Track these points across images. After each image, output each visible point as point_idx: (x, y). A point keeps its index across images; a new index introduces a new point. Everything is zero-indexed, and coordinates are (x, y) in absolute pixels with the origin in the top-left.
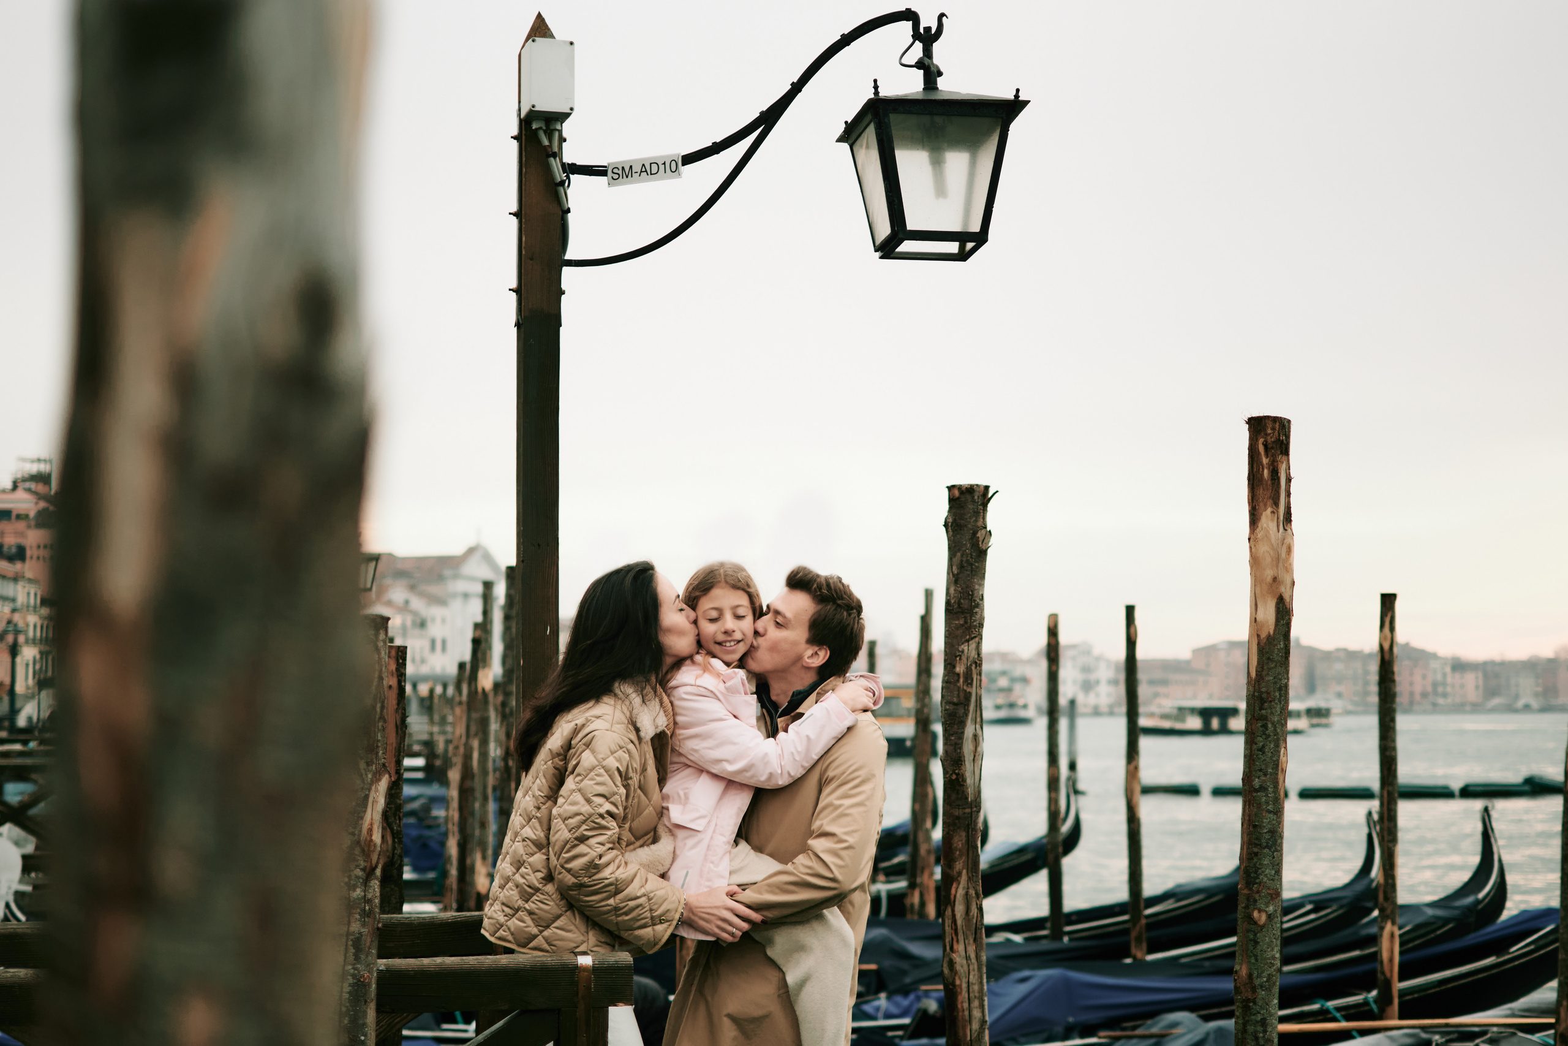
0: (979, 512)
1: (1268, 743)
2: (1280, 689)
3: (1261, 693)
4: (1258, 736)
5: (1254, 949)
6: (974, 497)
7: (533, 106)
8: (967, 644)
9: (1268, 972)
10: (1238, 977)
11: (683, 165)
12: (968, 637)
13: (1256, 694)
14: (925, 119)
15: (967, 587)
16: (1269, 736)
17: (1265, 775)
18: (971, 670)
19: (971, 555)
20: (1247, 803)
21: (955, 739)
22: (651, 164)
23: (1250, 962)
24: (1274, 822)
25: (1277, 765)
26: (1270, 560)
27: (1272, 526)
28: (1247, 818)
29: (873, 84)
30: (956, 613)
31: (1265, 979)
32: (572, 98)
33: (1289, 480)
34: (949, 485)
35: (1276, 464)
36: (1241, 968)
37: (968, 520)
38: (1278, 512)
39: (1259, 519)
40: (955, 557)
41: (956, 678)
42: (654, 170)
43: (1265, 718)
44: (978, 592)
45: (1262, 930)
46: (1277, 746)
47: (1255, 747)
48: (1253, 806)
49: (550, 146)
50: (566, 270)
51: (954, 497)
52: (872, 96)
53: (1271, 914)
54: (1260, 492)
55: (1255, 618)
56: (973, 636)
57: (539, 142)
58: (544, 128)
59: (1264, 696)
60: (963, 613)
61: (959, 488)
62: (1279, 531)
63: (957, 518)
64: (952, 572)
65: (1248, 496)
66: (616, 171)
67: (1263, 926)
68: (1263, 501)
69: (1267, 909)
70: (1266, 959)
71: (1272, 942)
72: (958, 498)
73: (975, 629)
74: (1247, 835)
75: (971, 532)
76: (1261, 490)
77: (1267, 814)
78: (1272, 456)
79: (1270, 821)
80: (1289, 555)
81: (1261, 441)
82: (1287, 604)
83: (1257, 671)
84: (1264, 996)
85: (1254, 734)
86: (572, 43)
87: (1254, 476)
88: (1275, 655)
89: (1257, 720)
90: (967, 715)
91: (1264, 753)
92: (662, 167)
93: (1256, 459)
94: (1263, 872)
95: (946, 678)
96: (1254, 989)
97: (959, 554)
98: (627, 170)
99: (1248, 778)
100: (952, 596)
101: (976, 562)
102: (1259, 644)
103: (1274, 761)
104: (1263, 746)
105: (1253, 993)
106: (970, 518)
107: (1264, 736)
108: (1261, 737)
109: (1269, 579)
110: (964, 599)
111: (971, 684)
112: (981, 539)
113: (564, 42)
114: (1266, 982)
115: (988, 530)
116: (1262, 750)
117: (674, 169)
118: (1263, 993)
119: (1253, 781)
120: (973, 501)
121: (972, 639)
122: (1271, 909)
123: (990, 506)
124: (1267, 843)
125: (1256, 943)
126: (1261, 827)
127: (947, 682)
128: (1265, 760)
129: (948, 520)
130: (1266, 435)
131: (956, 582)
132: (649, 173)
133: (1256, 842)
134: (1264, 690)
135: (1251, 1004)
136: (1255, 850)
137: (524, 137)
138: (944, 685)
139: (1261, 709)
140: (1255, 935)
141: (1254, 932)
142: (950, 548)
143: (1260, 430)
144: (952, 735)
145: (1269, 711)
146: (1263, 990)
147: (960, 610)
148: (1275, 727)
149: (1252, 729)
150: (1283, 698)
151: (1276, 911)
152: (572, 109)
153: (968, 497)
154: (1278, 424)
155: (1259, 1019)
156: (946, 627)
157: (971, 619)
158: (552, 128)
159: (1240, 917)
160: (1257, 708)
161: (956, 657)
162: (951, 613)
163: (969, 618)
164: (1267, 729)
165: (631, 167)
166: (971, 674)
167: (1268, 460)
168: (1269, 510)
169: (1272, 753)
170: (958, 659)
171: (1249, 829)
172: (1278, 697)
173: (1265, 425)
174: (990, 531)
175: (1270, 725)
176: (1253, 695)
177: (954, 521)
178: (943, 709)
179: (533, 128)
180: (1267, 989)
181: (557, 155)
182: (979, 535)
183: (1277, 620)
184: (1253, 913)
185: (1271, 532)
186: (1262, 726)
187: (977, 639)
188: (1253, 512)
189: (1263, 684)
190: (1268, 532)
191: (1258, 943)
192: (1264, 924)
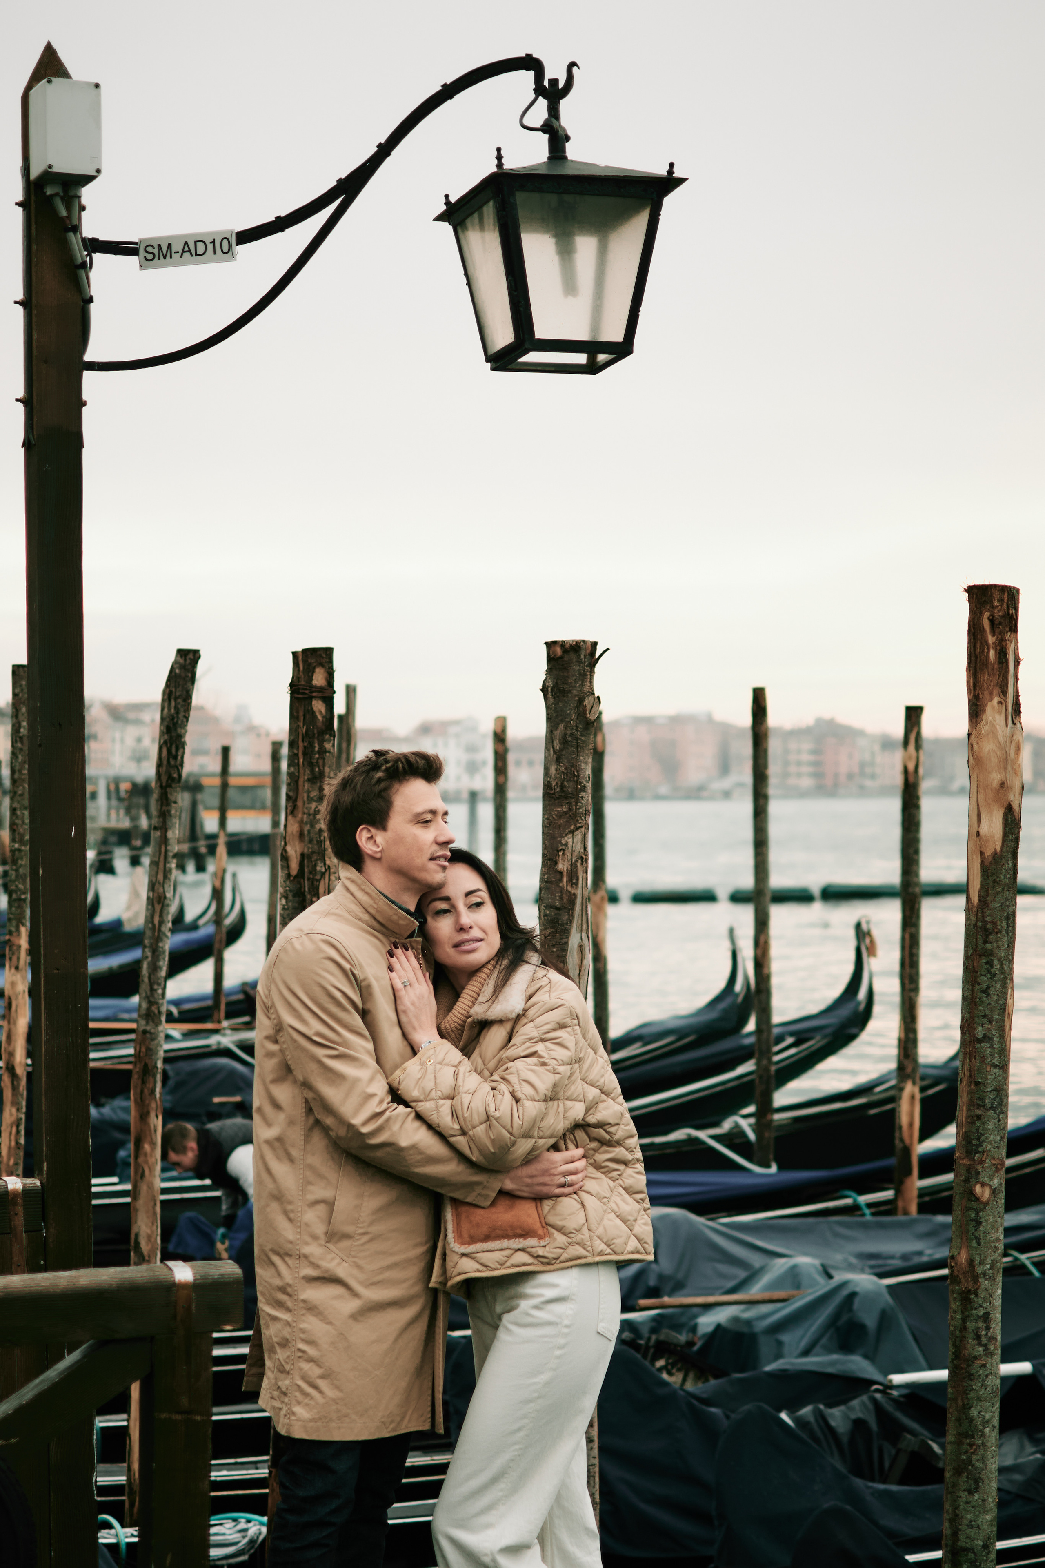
0: (586, 675)
1: (994, 983)
2: (1007, 918)
3: (985, 923)
4: (981, 975)
5: (976, 1230)
6: (580, 655)
7: (50, 167)
8: (571, 835)
9: (992, 1258)
10: (956, 1264)
11: (238, 244)
12: (572, 827)
13: (980, 924)
14: (553, 199)
15: (572, 766)
16: (995, 975)
17: (990, 1022)
18: (577, 866)
19: (577, 727)
20: (968, 1056)
21: (557, 950)
22: (196, 242)
23: (970, 1246)
24: (1000, 1078)
25: (1004, 1010)
26: (996, 760)
27: (999, 719)
29: (495, 154)
30: (558, 798)
31: (988, 1266)
32: (97, 157)
33: (1017, 662)
34: (549, 640)
35: (1004, 643)
36: (959, 1253)
37: (573, 684)
38: (1006, 702)
39: (983, 711)
40: (556, 729)
41: (558, 876)
42: (201, 249)
43: (990, 954)
44: (585, 772)
45: (985, 1208)
46: (1004, 986)
47: (977, 987)
48: (975, 1059)
49: (69, 217)
50: (87, 375)
51: (555, 656)
52: (495, 169)
53: (995, 1189)
55: (978, 832)
56: (579, 825)
57: (54, 212)
58: (62, 194)
59: (989, 926)
60: (566, 798)
61: (562, 644)
62: (1007, 726)
63: (559, 681)
64: (553, 748)
65: (968, 682)
66: (149, 249)
67: (986, 1204)
68: (988, 688)
69: (991, 1183)
70: (990, 1242)
71: (996, 1221)
72: (561, 658)
73: (580, 817)
74: (968, 1094)
75: (577, 699)
76: (986, 677)
77: (992, 1069)
78: (1000, 634)
79: (995, 1078)
80: (1018, 754)
81: (986, 615)
82: (1016, 815)
83: (979, 896)
84: (987, 1287)
85: (977, 972)
86: (97, 86)
87: (976, 657)
88: (1002, 877)
89: (980, 956)
90: (571, 922)
91: (988, 995)
92: (210, 247)
93: (979, 636)
94: (987, 1138)
95: (546, 877)
96: (976, 1279)
97: (561, 726)
98: (164, 248)
99: (969, 1025)
100: (553, 776)
101: (582, 735)
102: (982, 863)
103: (1001, 1006)
104: (988, 987)
105: (974, 1283)
106: (575, 682)
107: (989, 976)
108: (985, 975)
109: (995, 784)
110: (567, 781)
111: (576, 884)
112: (588, 708)
113: (88, 84)
114: (989, 1270)
115: (596, 695)
116: (986, 991)
117: (225, 249)
118: (986, 1282)
119: (975, 1029)
120: (579, 662)
121: (577, 829)
122: (995, 1182)
123: (598, 668)
124: (992, 1103)
125: (979, 1223)
126: (985, 1084)
127: (546, 882)
128: (990, 1004)
129: (547, 684)
130: (993, 607)
131: (558, 760)
132: (194, 253)
133: (979, 1102)
134: (988, 919)
135: (972, 1296)
136: (978, 1112)
137: (33, 206)
138: (542, 885)
139: (985, 942)
140: (977, 1213)
141: (975, 1210)
142: (549, 719)
143: (985, 601)
144: (554, 946)
145: (995, 945)
146: (986, 1280)
147: (563, 794)
148: (1002, 964)
149: (973, 967)
150: (1010, 928)
151: (1001, 1184)
152: (98, 171)
153: (573, 656)
154: (1006, 594)
155: (981, 1313)
156: (544, 815)
157: (576, 805)
158: (72, 193)
159: (958, 1192)
160: (980, 941)
161: (558, 851)
162: (552, 797)
163: (574, 804)
164: (992, 966)
165: (170, 245)
166: (576, 872)
167: (994, 639)
168: (996, 700)
169: (998, 995)
170: (561, 853)
171: (970, 1086)
172: (1005, 927)
173: (991, 596)
174: (598, 697)
175: (996, 962)
176: (975, 926)
177: (556, 685)
178: (542, 914)
179: (48, 193)
180: (990, 1278)
181: (76, 229)
182: (586, 702)
183: (1005, 835)
184: (975, 1187)
185: (998, 727)
186: (986, 963)
187: (583, 829)
188: (975, 701)
189: (988, 912)
190: (994, 726)
191: (980, 1223)
192: (988, 1201)
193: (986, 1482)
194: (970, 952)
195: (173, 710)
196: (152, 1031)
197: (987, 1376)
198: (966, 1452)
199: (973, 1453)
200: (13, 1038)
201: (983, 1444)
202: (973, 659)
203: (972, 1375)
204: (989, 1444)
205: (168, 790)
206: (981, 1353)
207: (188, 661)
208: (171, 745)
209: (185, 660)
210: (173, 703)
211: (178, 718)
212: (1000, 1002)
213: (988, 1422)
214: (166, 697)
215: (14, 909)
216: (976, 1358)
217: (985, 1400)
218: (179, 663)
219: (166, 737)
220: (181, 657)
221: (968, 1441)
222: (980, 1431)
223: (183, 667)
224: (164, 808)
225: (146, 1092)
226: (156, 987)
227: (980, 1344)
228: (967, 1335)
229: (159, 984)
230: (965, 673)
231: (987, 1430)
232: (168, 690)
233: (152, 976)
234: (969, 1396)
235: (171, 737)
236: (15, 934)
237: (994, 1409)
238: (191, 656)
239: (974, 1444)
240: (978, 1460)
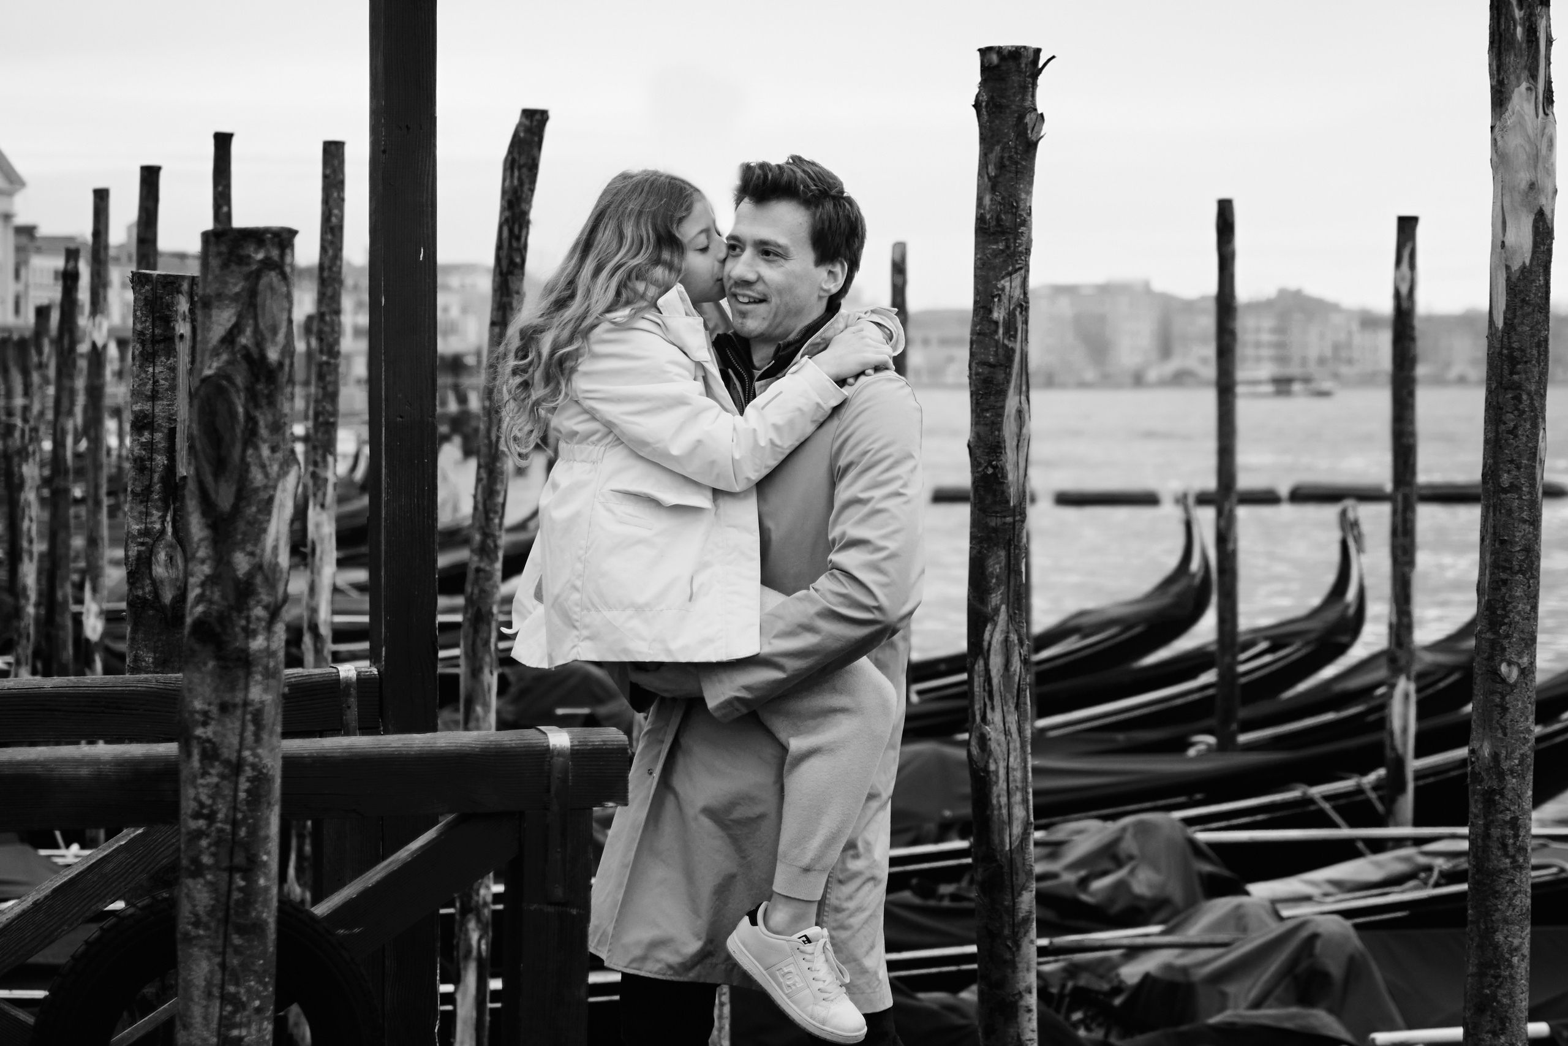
0: (1028, 88)
1: (1522, 422)
2: (1539, 345)
3: (1509, 350)
4: (1508, 412)
5: (1501, 718)
6: (1020, 64)
8: (1008, 278)
9: (1522, 752)
10: (1478, 758)
12: (1010, 268)
13: (1505, 352)
15: (1010, 196)
16: (1524, 412)
17: (1518, 468)
18: (1015, 315)
19: (1015, 148)
20: (1491, 509)
21: (992, 416)
23: (1495, 737)
24: (1530, 536)
25: (1535, 455)
26: (1525, 157)
27: (1528, 108)
28: (1490, 530)
30: (993, 234)
31: (1517, 762)
33: (1550, 42)
34: (983, 46)
35: (1533, 19)
36: (1481, 746)
37: (1012, 98)
38: (1536, 88)
39: (1509, 99)
40: (992, 152)
41: (993, 327)
43: (1518, 387)
44: (1025, 203)
45: (1512, 691)
46: (1534, 426)
47: (1503, 427)
48: (1500, 513)
51: (991, 64)
53: (1525, 668)
54: (1510, 59)
55: (1503, 242)
56: (1018, 266)
59: (1517, 354)
60: (1003, 233)
61: (999, 50)
62: (1537, 117)
63: (995, 95)
64: (988, 174)
65: (1490, 65)
67: (1513, 686)
68: (1515, 71)
69: (1520, 661)
70: (1518, 732)
71: (1527, 708)
72: (997, 66)
73: (1020, 257)
74: (1491, 554)
75: (1016, 115)
76: (1513, 57)
77: (1519, 524)
78: (1529, 7)
79: (1524, 535)
80: (1550, 150)
82: (1549, 222)
83: (1505, 318)
84: (1515, 786)
85: (1501, 409)
87: (1500, 35)
88: (1532, 296)
89: (1506, 389)
90: (1008, 382)
91: (1516, 436)
93: (1504, 10)
94: (1515, 607)
95: (978, 328)
96: (1501, 776)
97: (998, 148)
99: (1492, 472)
100: (987, 208)
101: (1022, 159)
102: (1508, 279)
103: (1531, 448)
104: (1515, 427)
105: (1500, 781)
106: (1015, 95)
107: (1516, 413)
108: (1512, 413)
109: (1524, 185)
110: (1005, 213)
111: (1015, 337)
112: (1030, 126)
114: (1518, 765)
115: (1039, 112)
116: (1513, 432)
118: (1514, 780)
119: (1500, 477)
120: (1019, 71)
121: (1016, 271)
122: (1525, 661)
123: (1041, 80)
124: (1520, 566)
125: (1505, 710)
126: (1512, 543)
127: (979, 334)
128: (1518, 446)
129: (981, 98)
131: (994, 189)
133: (1504, 564)
134: (1515, 345)
135: (1497, 797)
136: (1503, 576)
138: (974, 338)
139: (1512, 373)
140: (1503, 698)
141: (1501, 693)
142: (983, 139)
144: (987, 410)
145: (1523, 377)
146: (1514, 777)
147: (999, 229)
148: (1532, 400)
149: (1498, 403)
150: (1542, 357)
153: (1012, 64)
155: (1508, 818)
156: (976, 254)
157: (1015, 242)
159: (1480, 672)
160: (1506, 372)
161: (993, 297)
162: (986, 233)
163: (1012, 240)
164: (1520, 401)
166: (1015, 322)
167: (1522, 13)
168: (1524, 85)
169: (1527, 436)
170: (996, 300)
171: (1494, 545)
172: (1536, 355)
174: (1042, 115)
175: (1525, 397)
176: (1500, 354)
177: (991, 99)
178: (973, 372)
180: (1519, 775)
182: (1027, 119)
183: (1536, 245)
184: (1500, 665)
185: (1527, 118)
186: (1513, 398)
187: (1023, 272)
188: (1499, 88)
189: (1515, 338)
190: (1522, 116)
191: (1508, 709)
192: (1516, 682)
193: (1514, 1021)
194: (1493, 386)
195: (516, 182)
196: (488, 568)
197: (1515, 894)
198: (1491, 985)
199: (1499, 987)
200: (317, 590)
201: (1512, 977)
202: (1497, 37)
203: (1497, 892)
204: (1518, 977)
205: (509, 277)
206: (1509, 865)
207: (535, 123)
208: (514, 223)
209: (532, 121)
210: (516, 174)
211: (522, 191)
212: (1530, 445)
213: (1517, 949)
214: (508, 165)
215: (320, 435)
216: (1502, 871)
217: (1513, 923)
218: (525, 126)
219: (507, 214)
220: (527, 117)
221: (1492, 972)
222: (1507, 960)
223: (529, 130)
224: (505, 299)
225: (479, 643)
226: (492, 515)
227: (1507, 855)
228: (1490, 844)
229: (496, 512)
230: (1487, 56)
231: (1515, 960)
232: (510, 158)
233: (488, 502)
234: (1494, 918)
235: (513, 214)
236: (321, 465)
237: (1523, 935)
238: (538, 117)
239: (1500, 976)
240: (1504, 996)
